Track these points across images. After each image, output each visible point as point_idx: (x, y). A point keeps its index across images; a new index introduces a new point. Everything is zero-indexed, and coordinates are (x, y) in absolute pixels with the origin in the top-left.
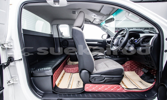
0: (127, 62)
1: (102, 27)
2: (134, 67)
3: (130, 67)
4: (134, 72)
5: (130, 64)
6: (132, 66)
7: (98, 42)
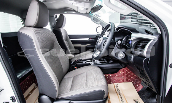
0: (122, 69)
1: (92, 18)
2: (132, 76)
3: (127, 76)
4: (131, 83)
5: (127, 72)
6: (129, 74)
7: (89, 38)
